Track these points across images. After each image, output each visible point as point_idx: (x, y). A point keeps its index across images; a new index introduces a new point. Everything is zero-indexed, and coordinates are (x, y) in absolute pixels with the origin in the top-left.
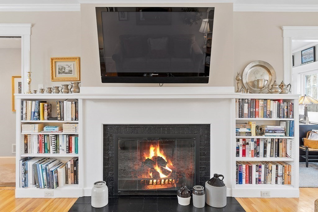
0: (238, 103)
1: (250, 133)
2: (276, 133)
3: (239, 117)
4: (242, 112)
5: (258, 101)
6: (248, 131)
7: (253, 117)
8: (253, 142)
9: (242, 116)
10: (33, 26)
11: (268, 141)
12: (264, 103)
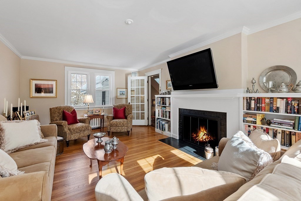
0: (246, 100)
1: (256, 122)
2: (282, 125)
3: (247, 110)
4: (249, 107)
5: (265, 99)
6: (254, 120)
7: (259, 111)
8: (263, 130)
9: (249, 109)
10: (162, 69)
11: (278, 131)
12: (270, 100)
